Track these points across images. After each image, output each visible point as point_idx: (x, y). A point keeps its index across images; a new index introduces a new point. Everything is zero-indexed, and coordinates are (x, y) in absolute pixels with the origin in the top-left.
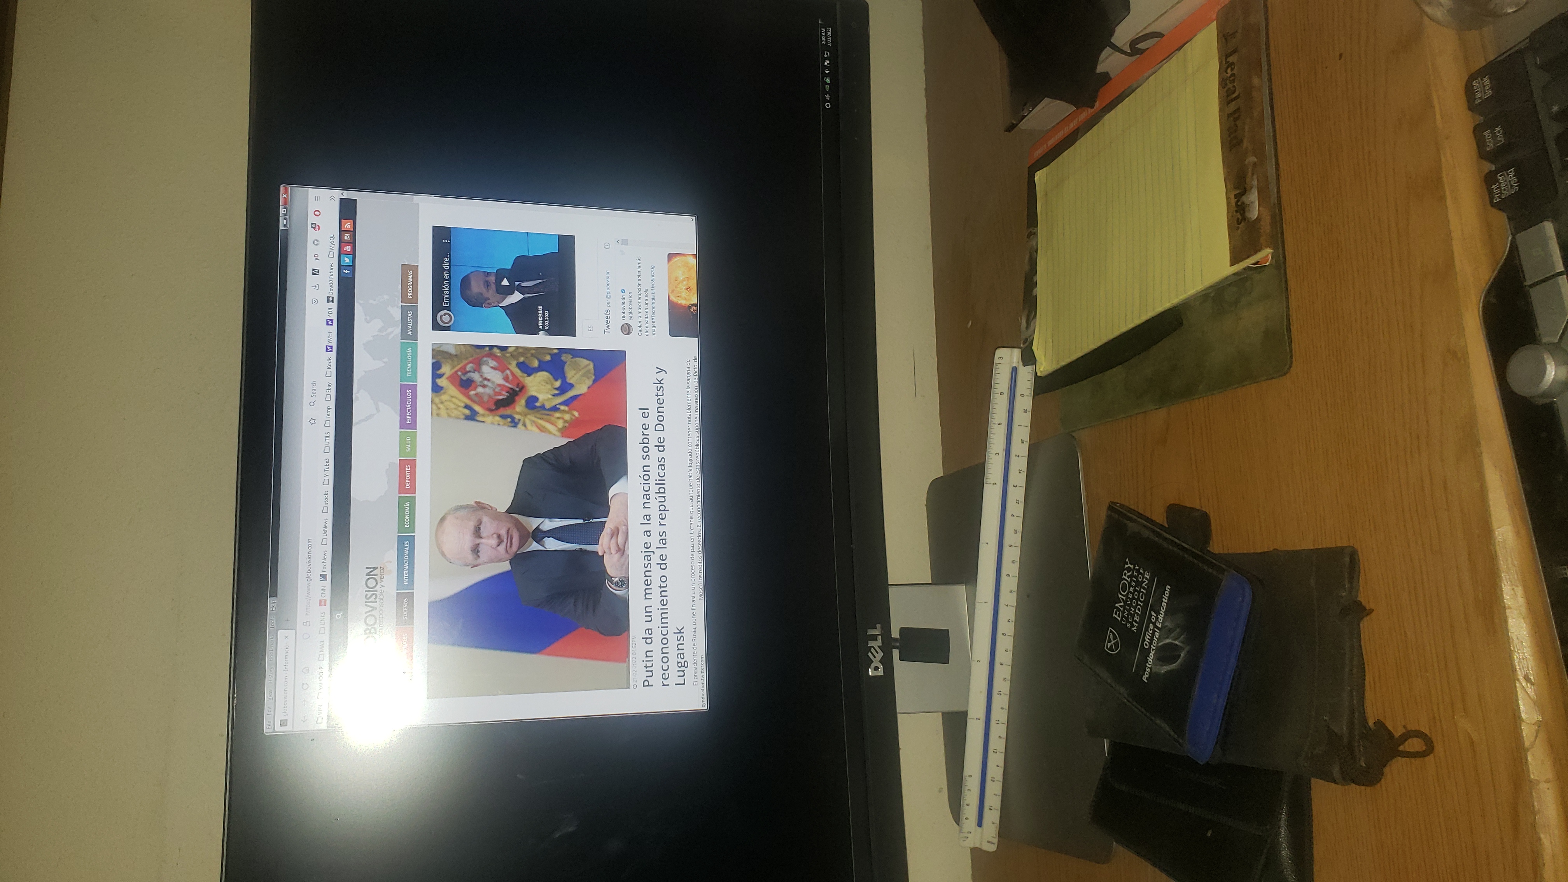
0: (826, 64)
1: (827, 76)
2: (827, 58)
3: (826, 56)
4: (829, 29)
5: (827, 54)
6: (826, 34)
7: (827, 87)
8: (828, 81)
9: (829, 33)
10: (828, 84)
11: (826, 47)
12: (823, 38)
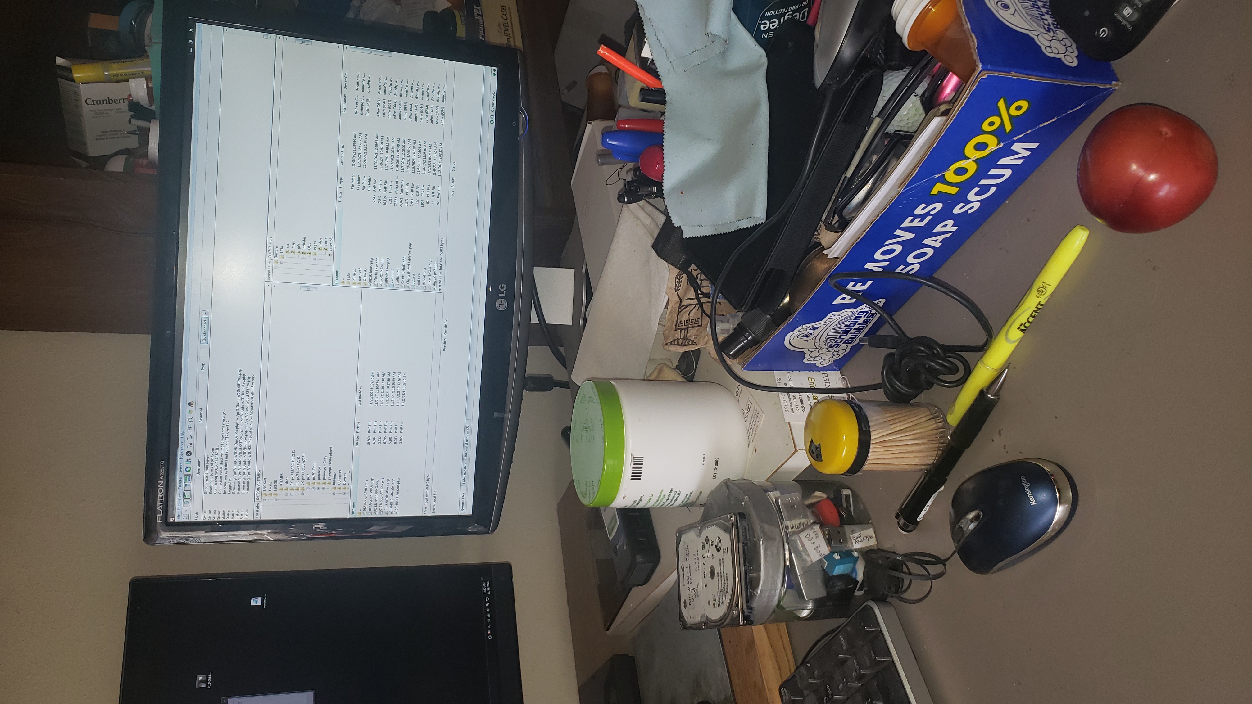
0: (487, 605)
1: (488, 613)
2: (488, 602)
3: (487, 600)
4: (488, 582)
5: (487, 599)
6: (486, 585)
7: (488, 620)
8: (489, 616)
9: (488, 585)
10: (489, 618)
11: (486, 595)
12: (485, 589)
